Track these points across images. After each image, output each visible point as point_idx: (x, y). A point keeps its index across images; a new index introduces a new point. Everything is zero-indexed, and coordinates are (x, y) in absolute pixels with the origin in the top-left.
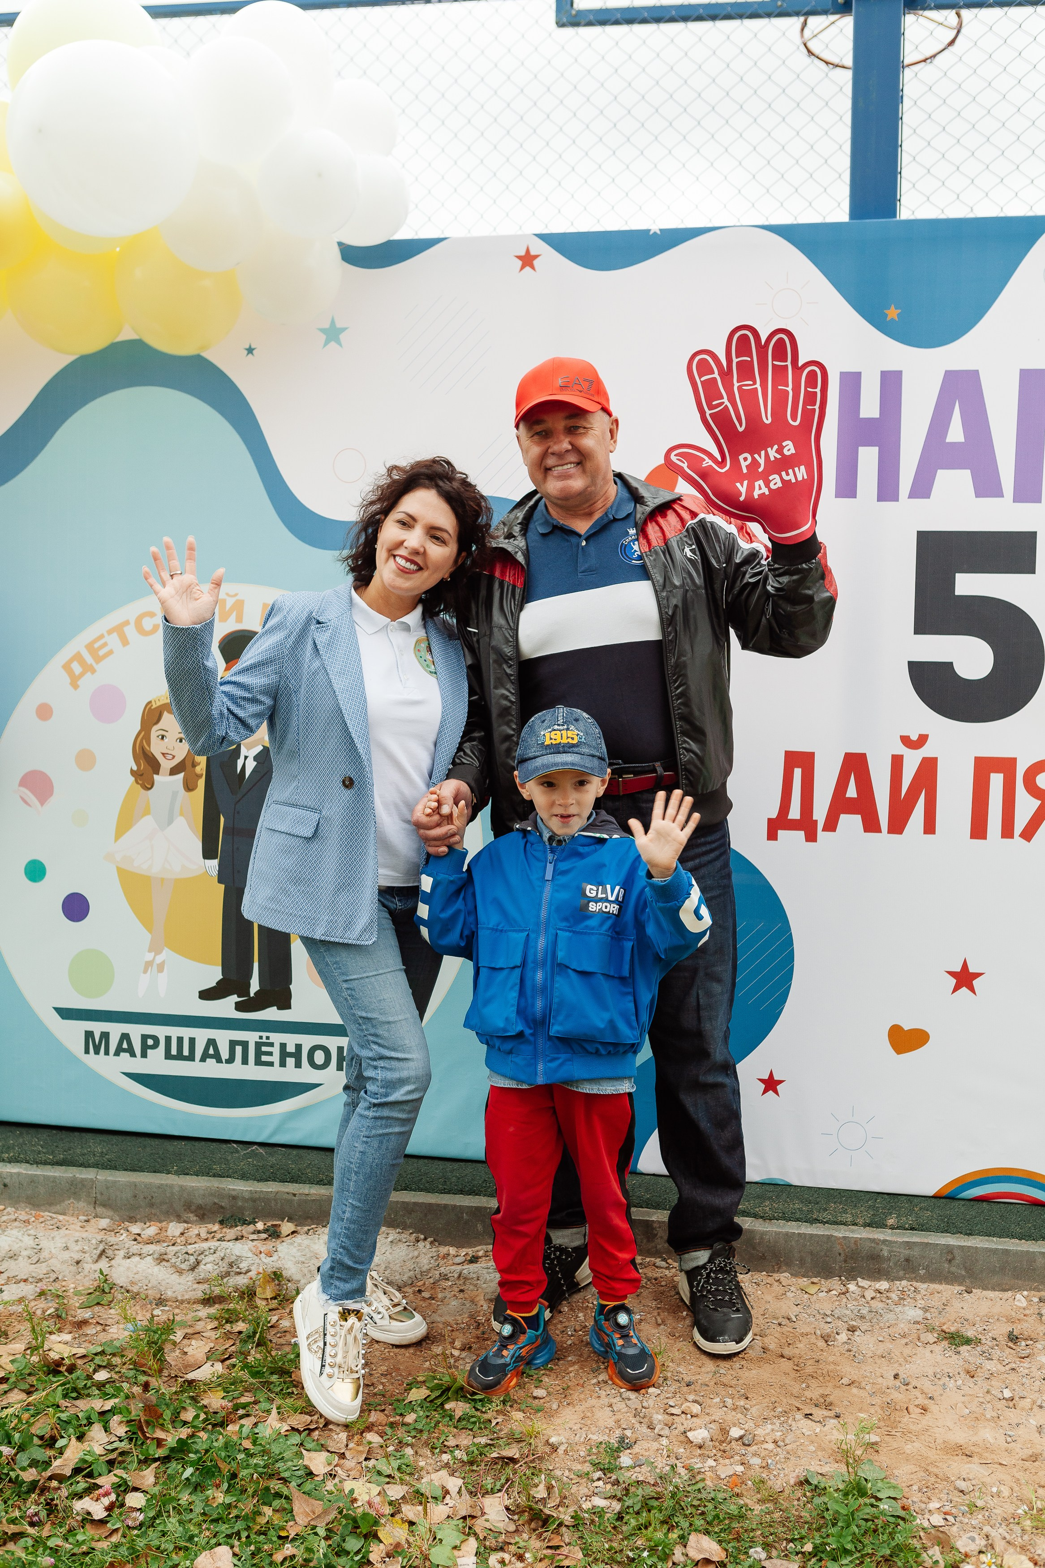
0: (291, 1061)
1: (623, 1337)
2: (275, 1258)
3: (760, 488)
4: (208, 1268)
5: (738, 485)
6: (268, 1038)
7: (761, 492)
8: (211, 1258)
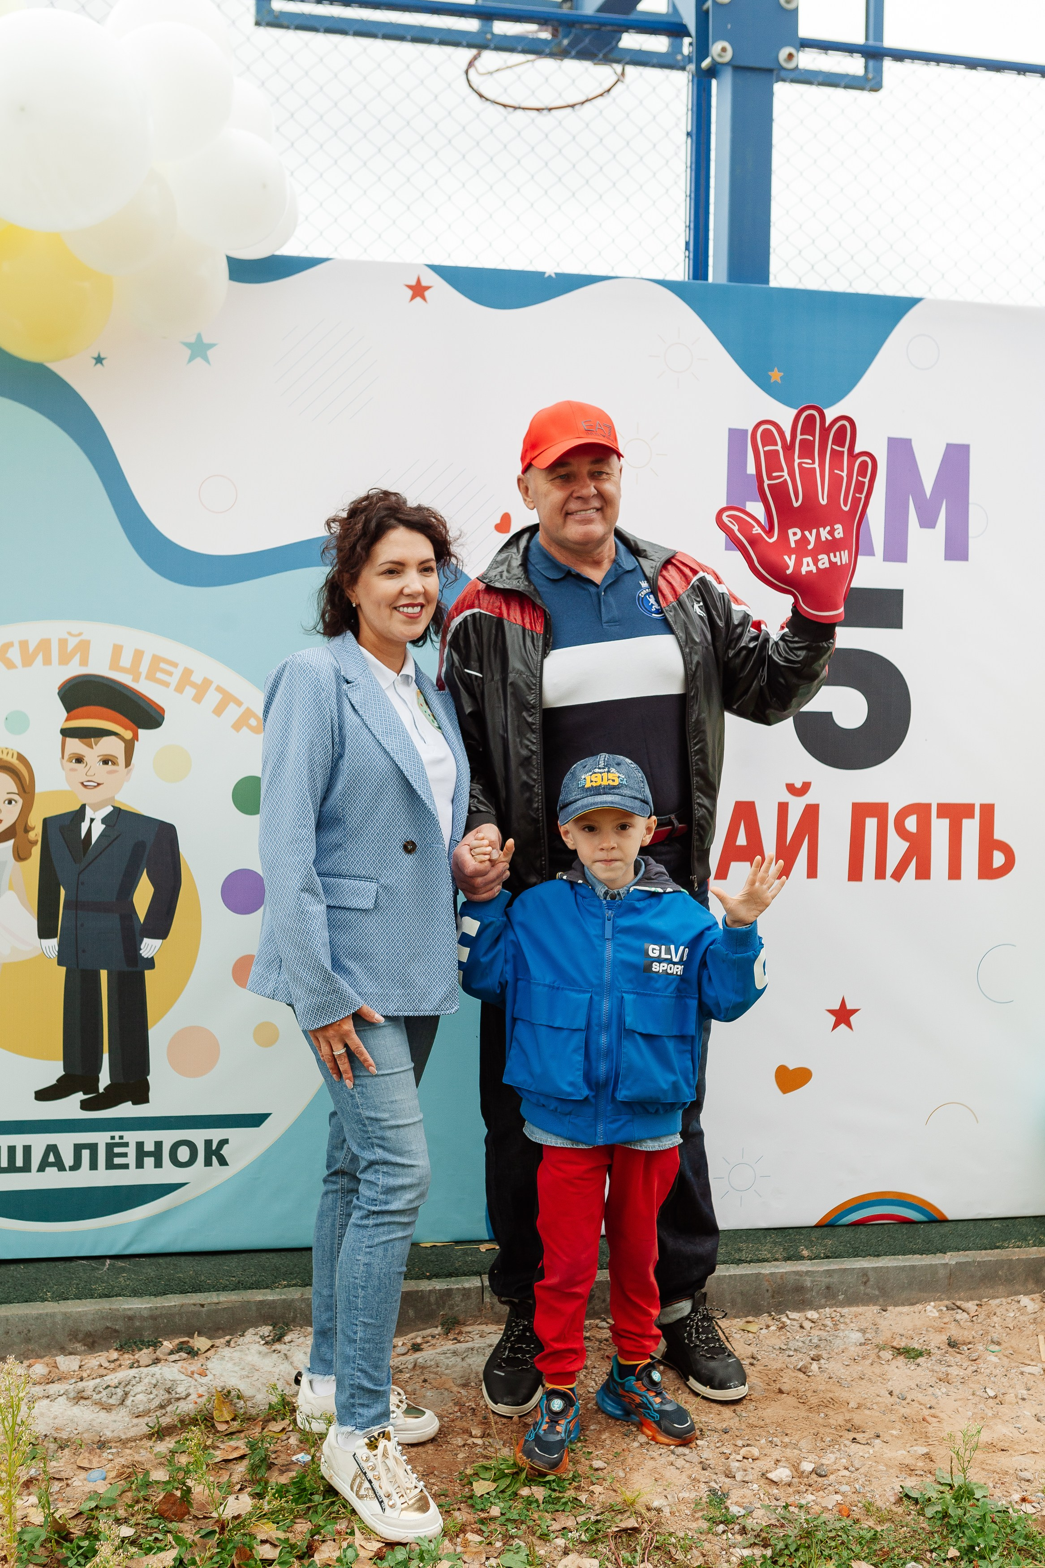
0: (149, 1161)
1: (658, 1394)
2: (210, 1377)
3: (808, 565)
4: (140, 1398)
5: (786, 557)
6: (121, 1137)
7: (809, 569)
8: (139, 1388)
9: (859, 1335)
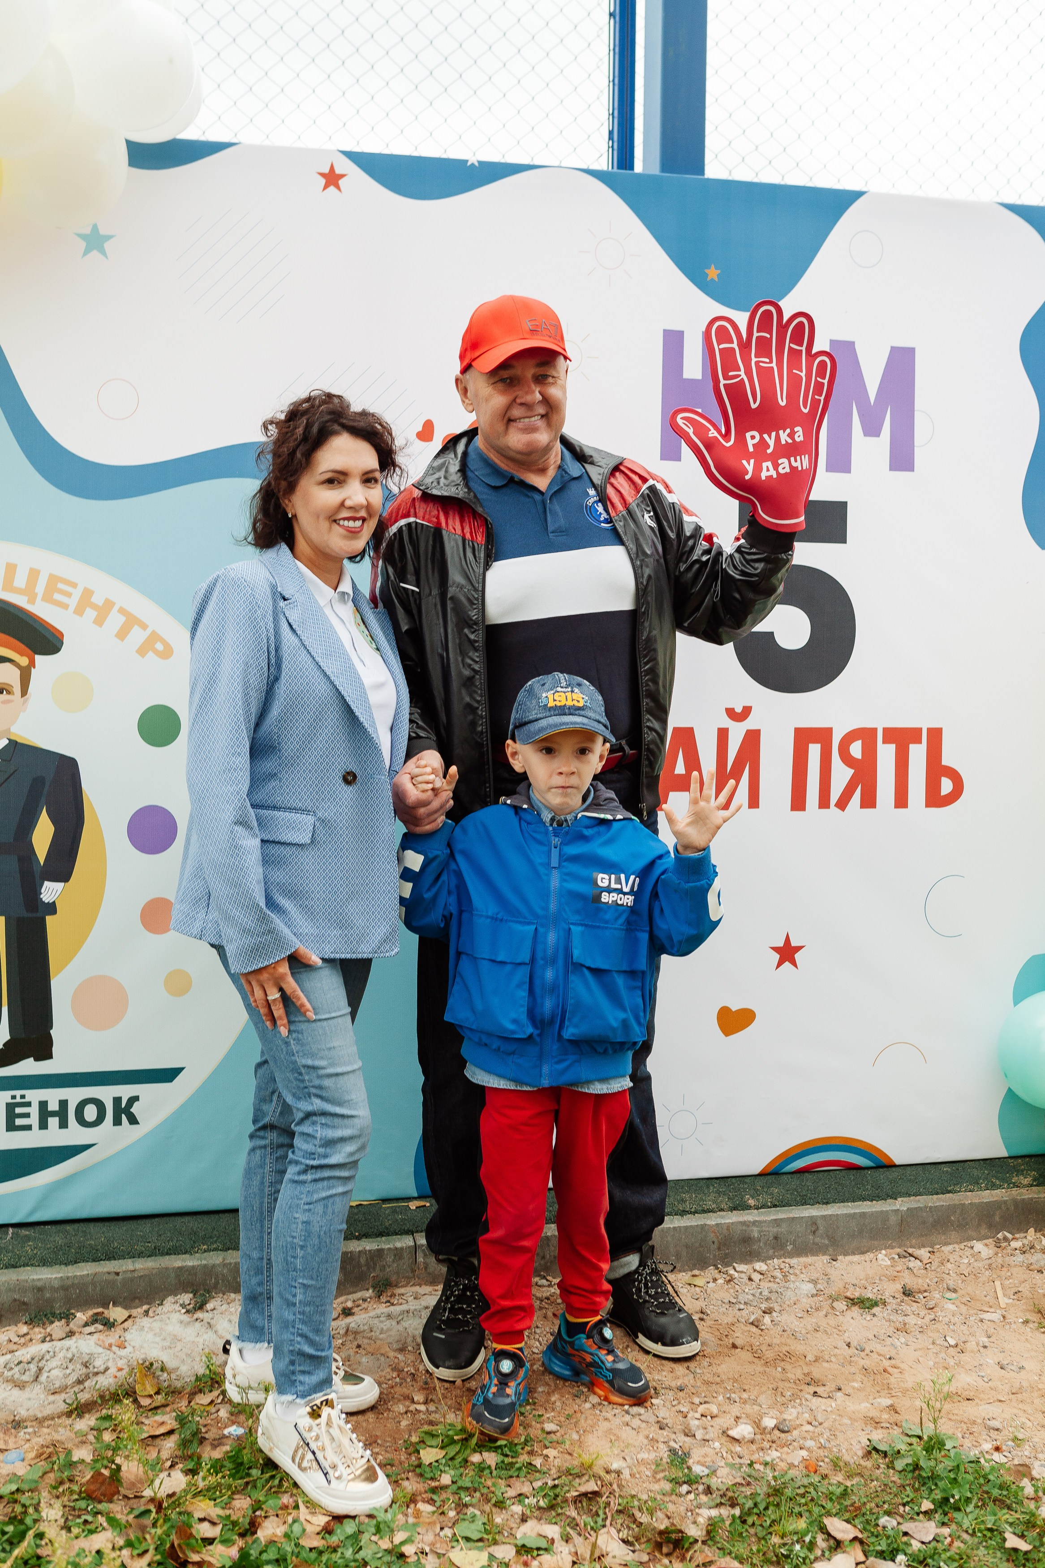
0: (53, 1122)
1: (610, 1352)
2: (129, 1349)
3: (768, 470)
4: (55, 1374)
5: (744, 462)
6: (23, 1097)
7: (769, 474)
8: (54, 1363)
9: (811, 1286)
